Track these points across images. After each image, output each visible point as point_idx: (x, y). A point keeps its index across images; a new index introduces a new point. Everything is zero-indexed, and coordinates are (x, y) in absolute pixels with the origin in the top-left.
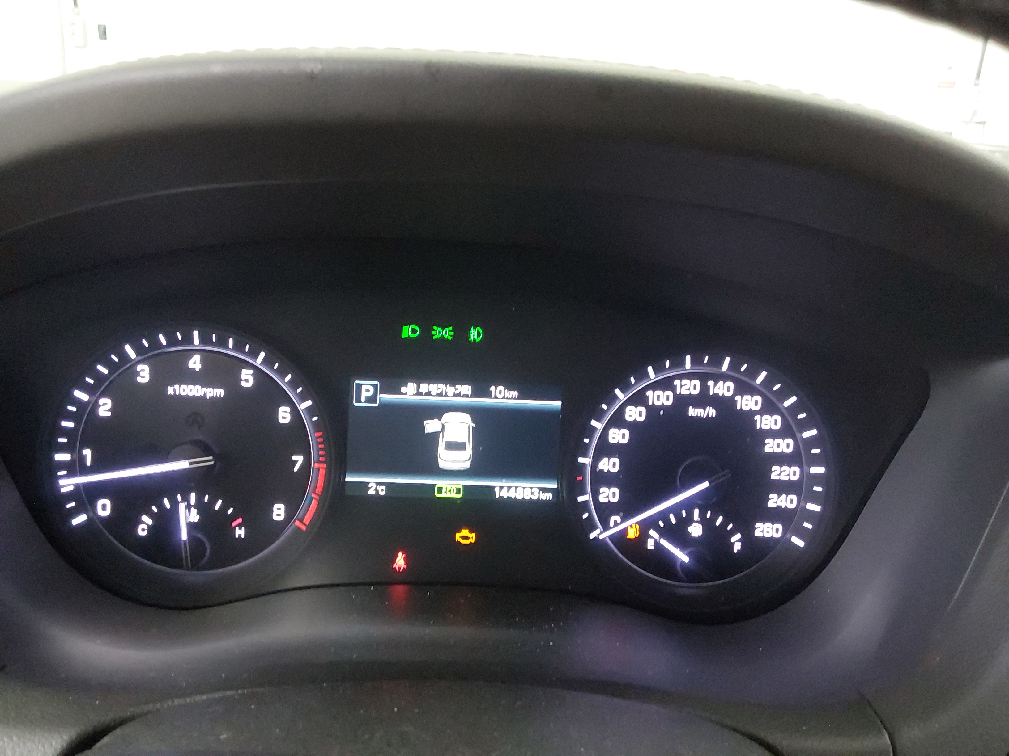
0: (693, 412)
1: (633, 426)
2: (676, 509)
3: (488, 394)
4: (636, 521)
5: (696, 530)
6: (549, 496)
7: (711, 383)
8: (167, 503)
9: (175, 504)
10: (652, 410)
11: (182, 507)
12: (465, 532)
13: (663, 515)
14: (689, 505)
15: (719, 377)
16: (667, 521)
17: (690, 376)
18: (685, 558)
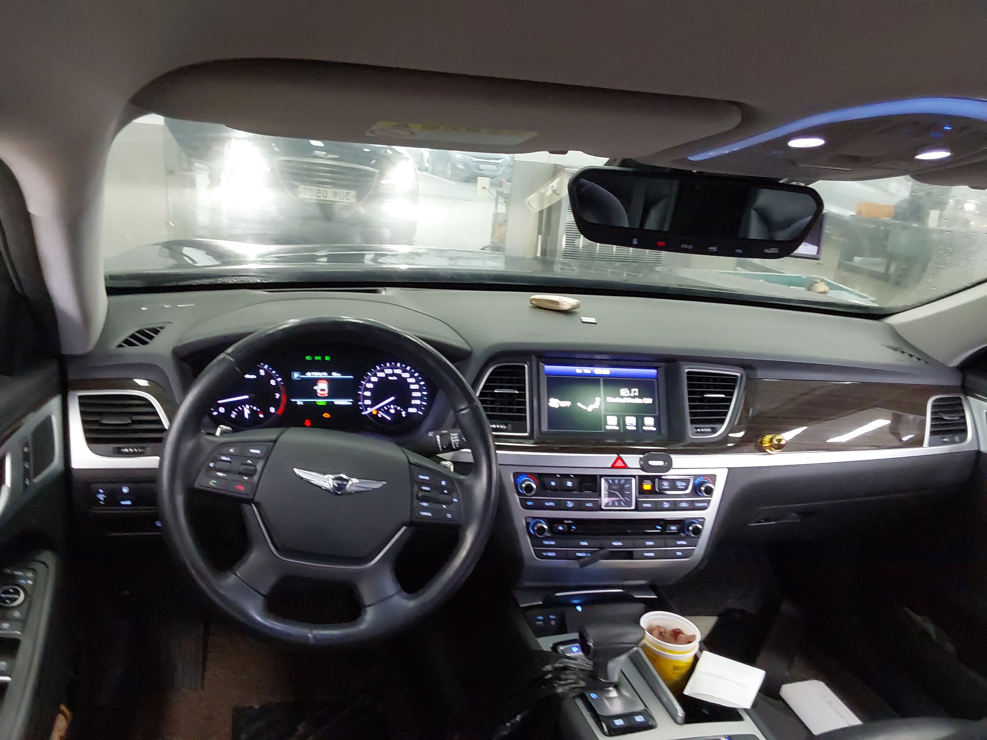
0: (390, 378)
1: (374, 383)
2: (386, 405)
3: (331, 375)
4: (375, 409)
5: (392, 411)
6: (350, 403)
7: (394, 370)
8: (240, 408)
9: (243, 408)
10: (379, 378)
11: (245, 408)
12: (326, 414)
13: (383, 407)
14: (390, 404)
15: (397, 368)
16: (384, 409)
17: (388, 368)
18: (390, 419)
